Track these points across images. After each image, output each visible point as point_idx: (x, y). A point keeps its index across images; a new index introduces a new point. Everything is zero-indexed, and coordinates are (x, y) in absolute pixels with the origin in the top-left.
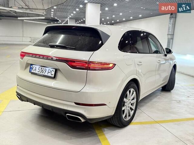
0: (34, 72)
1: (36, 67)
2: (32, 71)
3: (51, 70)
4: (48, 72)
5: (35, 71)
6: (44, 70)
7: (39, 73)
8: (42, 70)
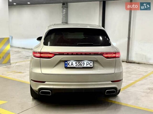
0: (70, 66)
1: (72, 63)
2: (69, 66)
3: (89, 62)
4: (87, 64)
5: (72, 65)
6: (82, 63)
7: (77, 66)
8: (80, 64)
